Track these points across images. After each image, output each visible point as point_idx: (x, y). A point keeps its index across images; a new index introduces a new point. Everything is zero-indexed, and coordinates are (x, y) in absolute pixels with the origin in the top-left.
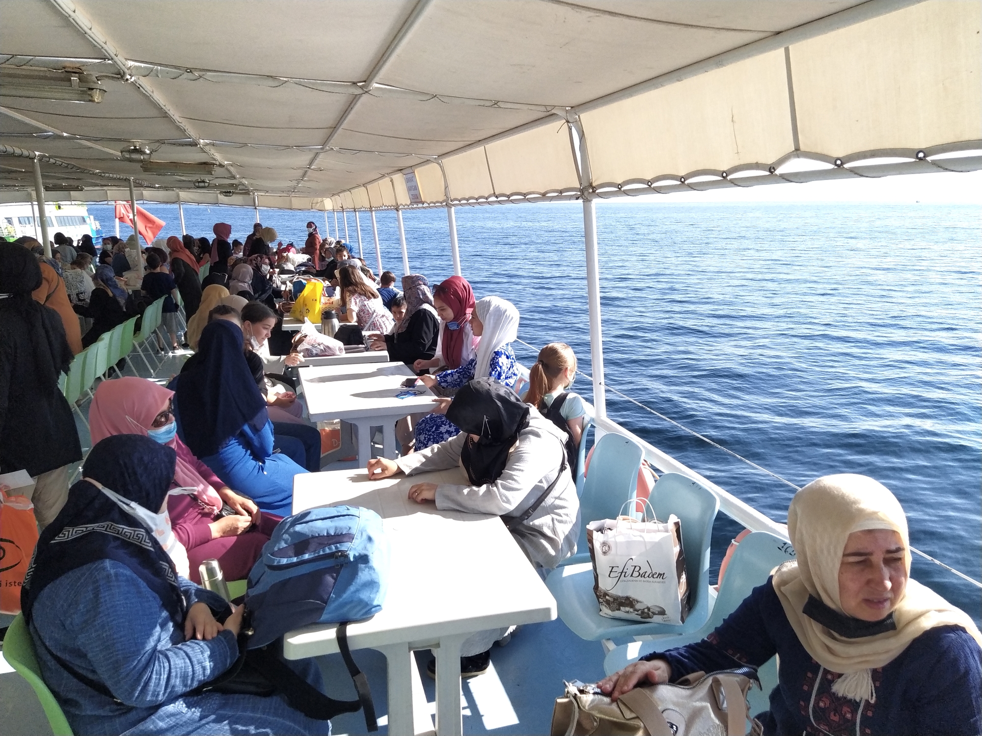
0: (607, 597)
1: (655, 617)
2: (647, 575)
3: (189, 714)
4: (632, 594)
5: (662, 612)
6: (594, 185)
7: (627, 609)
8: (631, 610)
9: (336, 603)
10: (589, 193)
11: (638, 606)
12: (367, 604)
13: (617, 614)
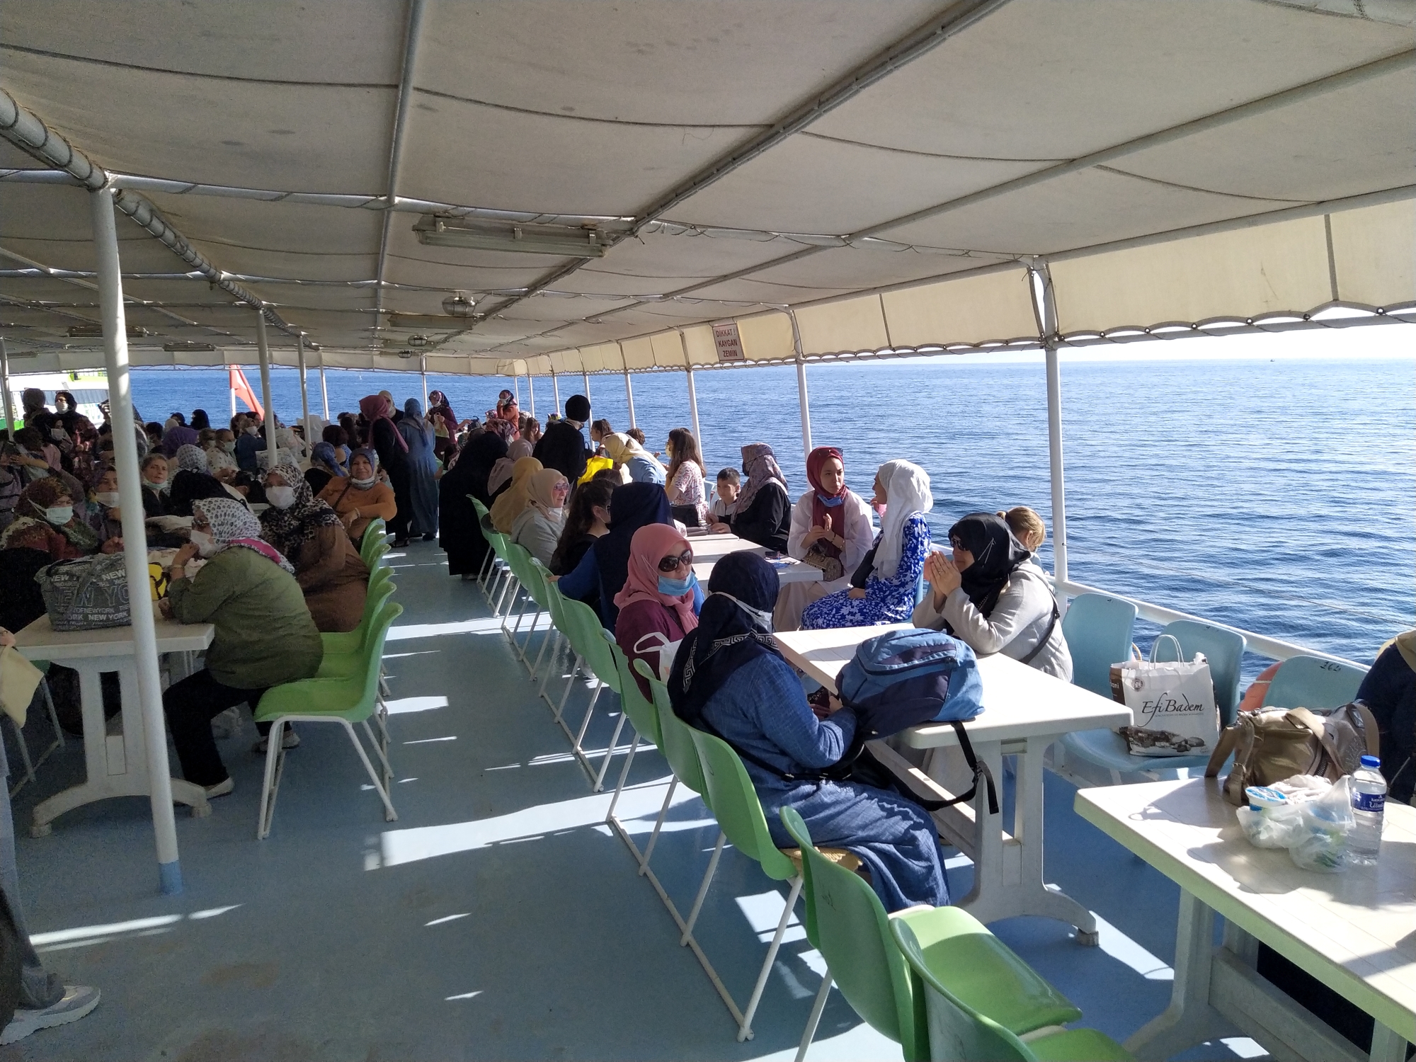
0: (1140, 734)
1: (1193, 749)
2: (1183, 708)
3: (843, 794)
4: (1168, 728)
5: (1201, 744)
6: (1061, 333)
7: (1163, 744)
8: (1167, 744)
9: (951, 702)
10: (1055, 342)
11: (1174, 740)
12: (974, 705)
13: (1152, 750)
